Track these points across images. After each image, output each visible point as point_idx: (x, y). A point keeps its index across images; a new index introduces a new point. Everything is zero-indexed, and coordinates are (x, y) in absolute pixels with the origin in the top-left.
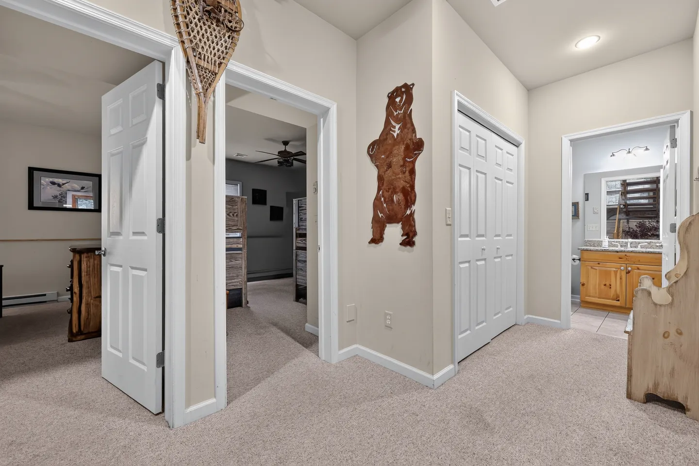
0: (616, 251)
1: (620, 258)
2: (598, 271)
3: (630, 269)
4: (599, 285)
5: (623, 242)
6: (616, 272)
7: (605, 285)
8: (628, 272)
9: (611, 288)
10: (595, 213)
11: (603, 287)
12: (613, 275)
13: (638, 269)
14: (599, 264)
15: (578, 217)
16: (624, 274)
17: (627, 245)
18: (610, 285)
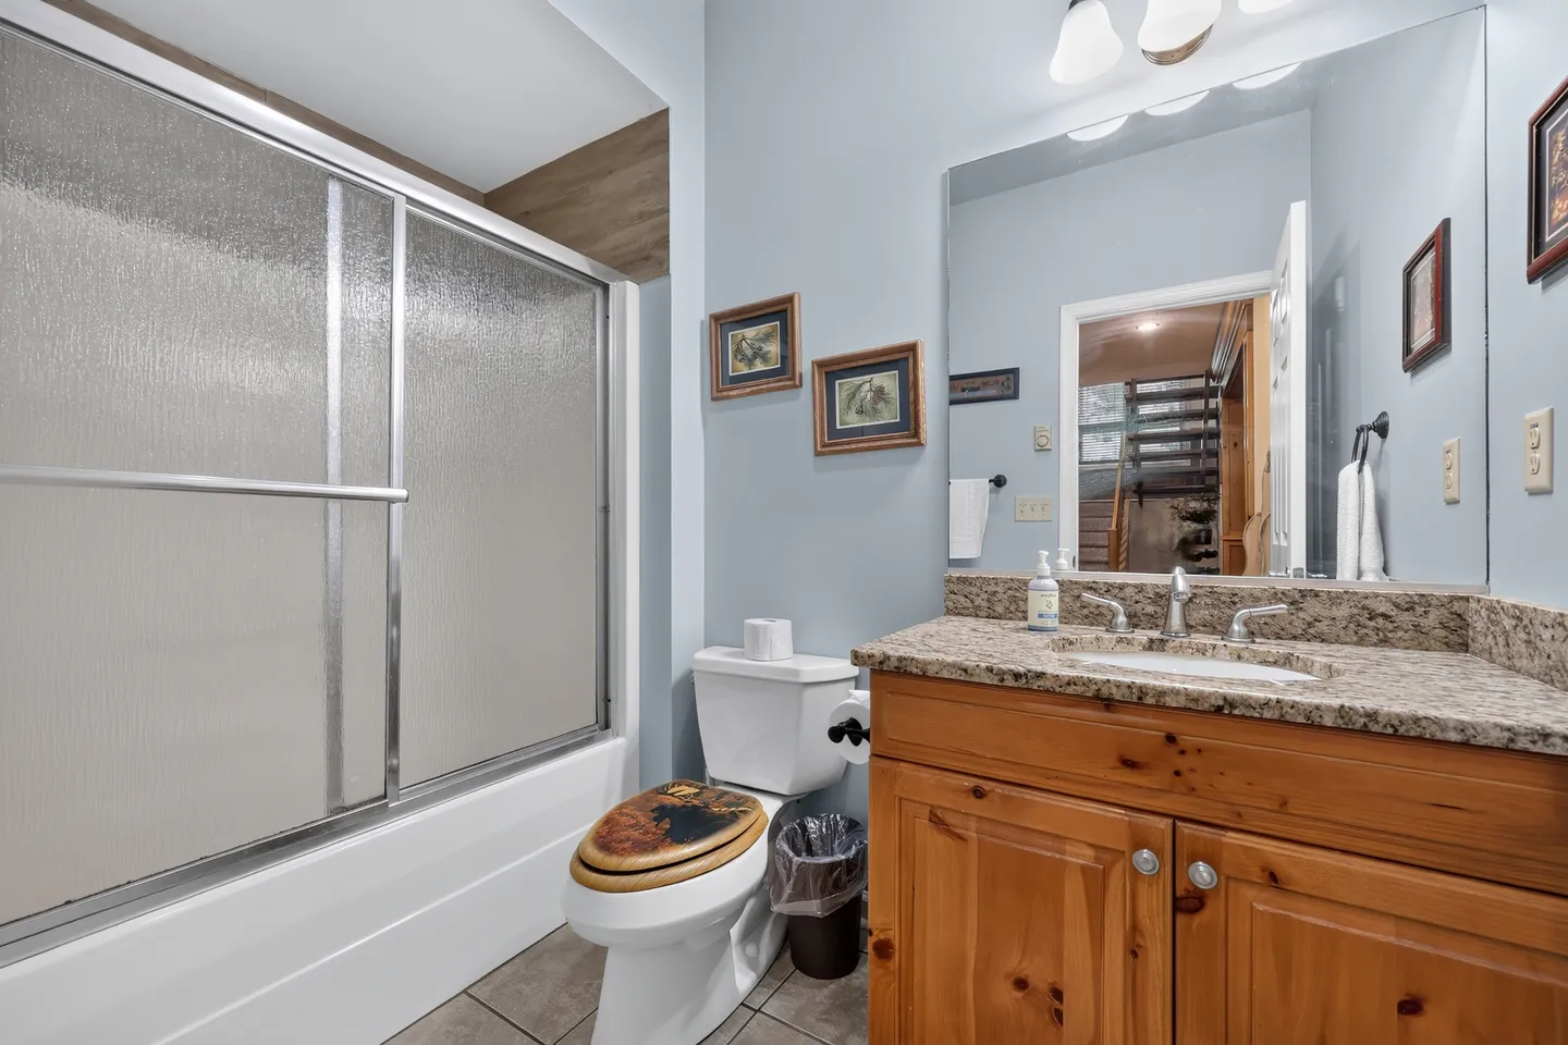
0: (1097, 697)
1: (1128, 764)
2: (973, 847)
3: (1202, 873)
4: (981, 979)
5: (1140, 589)
6: (1095, 883)
7: (1021, 984)
8: (1188, 902)
9: (1059, 1015)
10: (1042, 449)
11: (1006, 995)
12: (1074, 894)
13: (1273, 879)
14: (978, 793)
15: (916, 434)
16: (1155, 907)
17: (1167, 616)
18: (1057, 994)
